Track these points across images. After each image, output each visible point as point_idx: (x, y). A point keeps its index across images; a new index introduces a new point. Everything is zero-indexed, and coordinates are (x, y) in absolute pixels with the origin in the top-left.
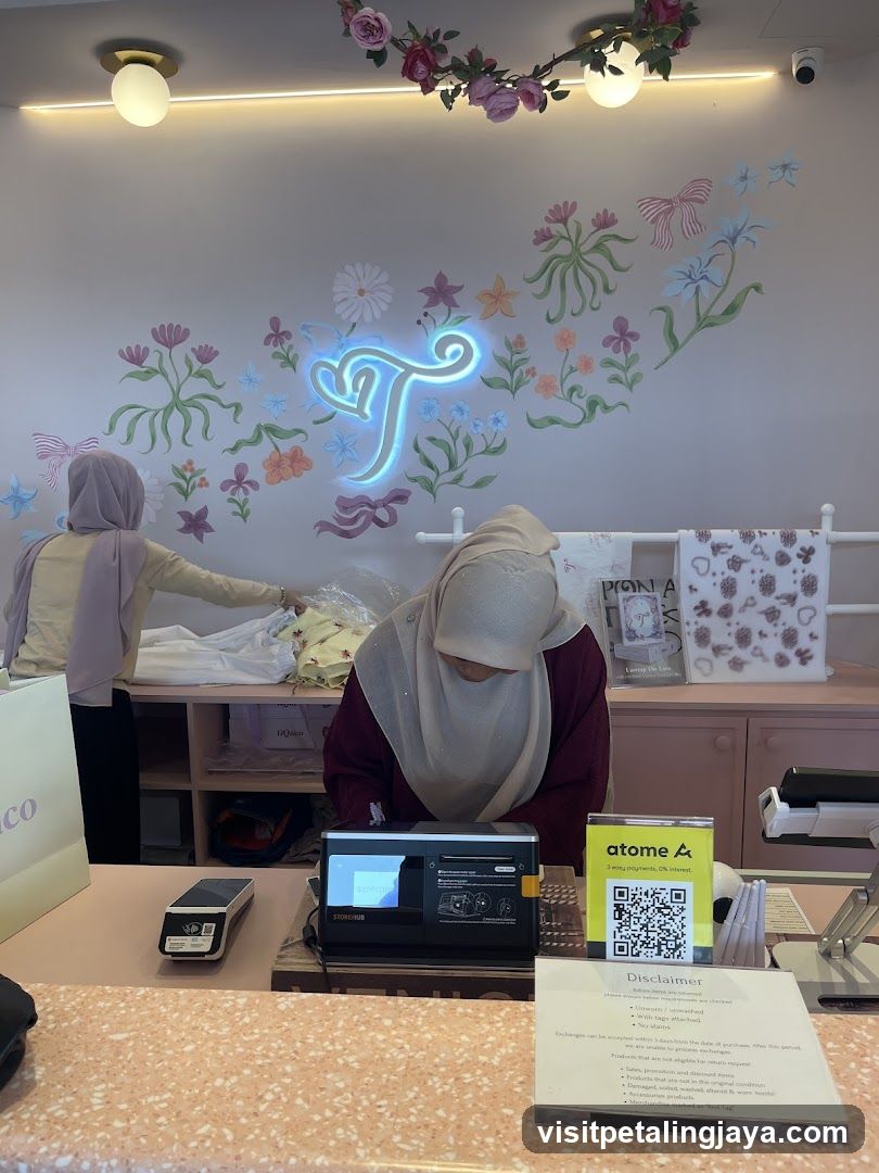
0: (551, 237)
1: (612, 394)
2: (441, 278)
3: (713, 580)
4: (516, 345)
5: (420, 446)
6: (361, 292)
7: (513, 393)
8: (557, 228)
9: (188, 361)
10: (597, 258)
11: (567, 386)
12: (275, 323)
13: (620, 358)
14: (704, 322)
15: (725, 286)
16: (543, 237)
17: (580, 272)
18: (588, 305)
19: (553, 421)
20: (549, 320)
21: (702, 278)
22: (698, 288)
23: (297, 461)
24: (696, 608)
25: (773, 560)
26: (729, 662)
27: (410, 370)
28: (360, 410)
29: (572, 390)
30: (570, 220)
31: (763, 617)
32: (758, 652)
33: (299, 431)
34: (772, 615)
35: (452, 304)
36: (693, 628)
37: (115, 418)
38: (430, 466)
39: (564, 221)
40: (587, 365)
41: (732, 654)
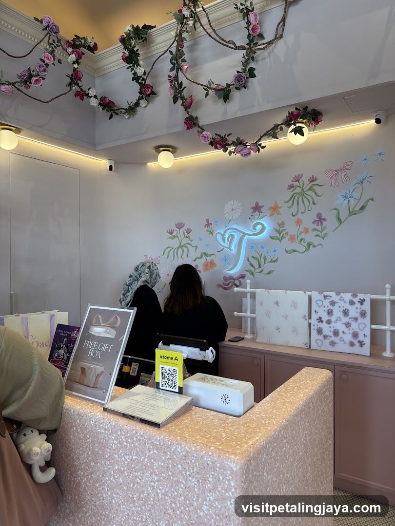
0: (294, 187)
1: (316, 241)
2: (257, 203)
3: (324, 309)
4: (281, 224)
5: (249, 259)
6: (233, 210)
7: (280, 241)
8: (296, 183)
9: (184, 234)
10: (310, 193)
11: (299, 239)
12: (208, 220)
13: (319, 228)
14: (352, 213)
15: (360, 199)
16: (291, 187)
17: (304, 198)
18: (307, 209)
19: (294, 251)
20: (293, 215)
21: (350, 197)
22: (349, 200)
23: (212, 264)
24: (317, 319)
25: (348, 303)
26: (330, 342)
27: (245, 234)
28: (229, 248)
29: (301, 240)
30: (300, 180)
31: (344, 326)
32: (342, 339)
33: (213, 254)
34: (348, 325)
35: (260, 212)
36: (316, 328)
37: (165, 250)
38: (252, 266)
39: (298, 181)
40: (306, 231)
41: (331, 339)
